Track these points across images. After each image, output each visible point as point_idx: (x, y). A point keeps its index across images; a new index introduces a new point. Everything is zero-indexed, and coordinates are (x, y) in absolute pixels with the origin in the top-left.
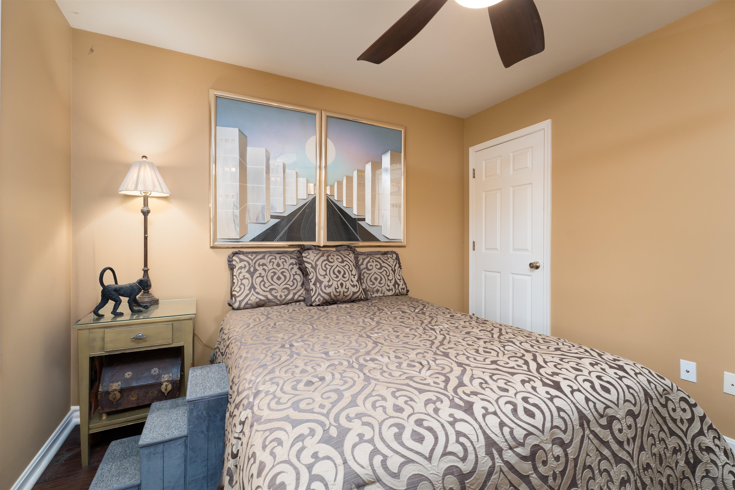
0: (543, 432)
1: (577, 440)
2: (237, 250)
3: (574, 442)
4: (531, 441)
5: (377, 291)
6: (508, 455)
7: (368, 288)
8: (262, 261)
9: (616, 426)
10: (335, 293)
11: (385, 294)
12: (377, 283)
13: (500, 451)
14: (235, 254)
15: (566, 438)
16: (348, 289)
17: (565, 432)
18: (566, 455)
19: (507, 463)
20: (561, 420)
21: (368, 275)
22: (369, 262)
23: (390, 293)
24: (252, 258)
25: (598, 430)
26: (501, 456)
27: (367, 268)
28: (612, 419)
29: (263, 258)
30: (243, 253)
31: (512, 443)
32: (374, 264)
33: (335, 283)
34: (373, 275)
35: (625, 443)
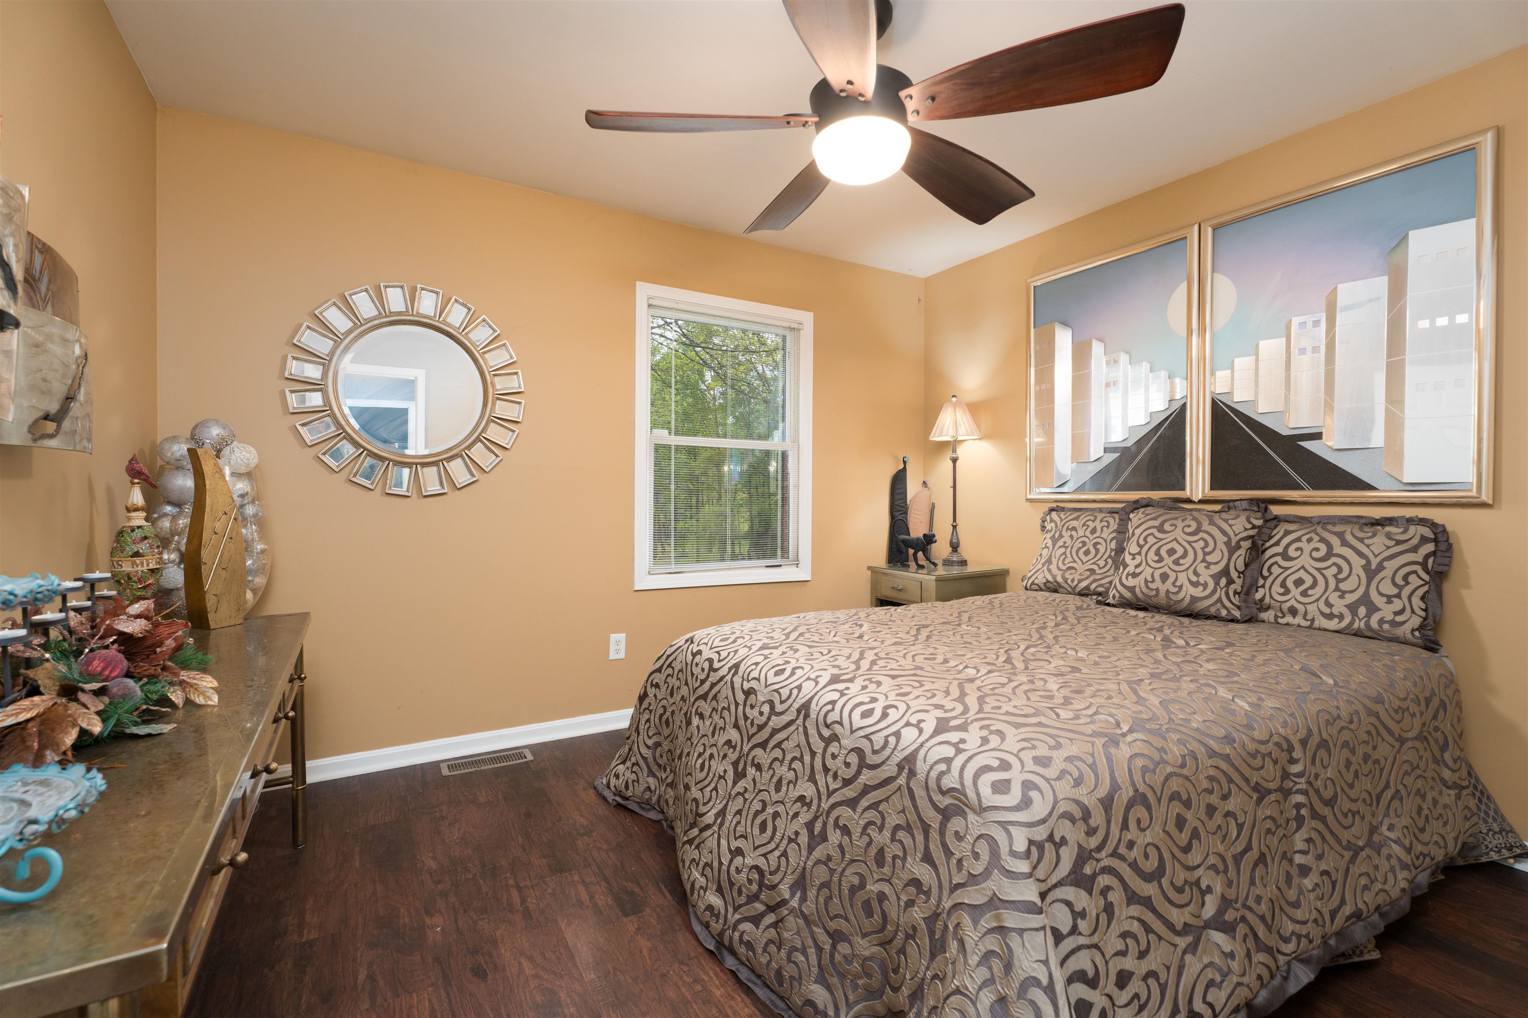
0: (766, 686)
1: (786, 718)
2: (1054, 505)
3: (782, 717)
4: (754, 684)
5: (1293, 612)
6: (737, 680)
7: (1267, 600)
8: (1074, 523)
9: (833, 748)
10: (1145, 590)
11: (1316, 624)
12: (1295, 592)
13: (736, 673)
14: (1052, 510)
15: (779, 708)
16: (1181, 587)
17: (782, 702)
18: (769, 719)
19: (732, 682)
20: (788, 693)
21: (1282, 570)
22: (1298, 539)
23: (1333, 624)
24: (1063, 517)
25: (812, 731)
26: (733, 675)
27: (1285, 556)
28: (835, 738)
29: (1076, 519)
30: (1063, 509)
31: (746, 676)
32: (1307, 548)
33: (1149, 571)
34: (1293, 573)
35: (831, 773)
